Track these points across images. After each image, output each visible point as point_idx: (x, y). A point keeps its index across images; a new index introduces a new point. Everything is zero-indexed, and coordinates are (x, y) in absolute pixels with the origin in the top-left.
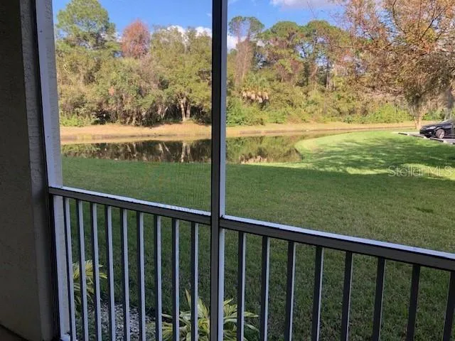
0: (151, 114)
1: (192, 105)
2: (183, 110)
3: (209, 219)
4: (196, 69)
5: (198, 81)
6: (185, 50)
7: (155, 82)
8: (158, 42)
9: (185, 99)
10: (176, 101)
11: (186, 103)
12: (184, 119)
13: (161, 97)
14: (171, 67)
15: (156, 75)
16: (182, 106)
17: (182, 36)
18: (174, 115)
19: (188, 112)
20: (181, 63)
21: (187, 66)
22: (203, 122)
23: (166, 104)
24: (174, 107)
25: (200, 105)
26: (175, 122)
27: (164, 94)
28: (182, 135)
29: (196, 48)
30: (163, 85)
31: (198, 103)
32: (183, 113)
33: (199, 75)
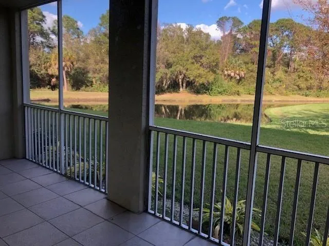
0: (159, 86)
1: (188, 80)
2: (181, 83)
4: (192, 54)
5: (193, 63)
6: (185, 41)
7: (163, 63)
8: (166, 35)
9: (183, 75)
10: (177, 77)
11: (183, 78)
12: (181, 89)
13: (167, 74)
14: (174, 53)
15: (164, 58)
16: (180, 80)
17: (183, 31)
18: (174, 86)
19: (184, 85)
20: (182, 50)
21: (185, 52)
22: (194, 92)
23: (170, 78)
24: (175, 81)
25: (194, 79)
26: (174, 91)
27: (168, 71)
28: (179, 101)
29: (193, 39)
30: (169, 65)
31: (192, 79)
32: (181, 85)
33: (194, 59)
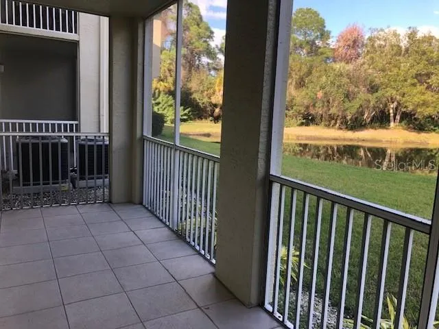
0: (356, 118)
1: (403, 110)
2: (392, 115)
3: (429, 227)
4: (413, 71)
5: (414, 85)
6: (403, 52)
7: (365, 86)
8: (373, 45)
9: (395, 103)
10: (386, 105)
11: (397, 108)
12: (392, 124)
13: (369, 101)
14: (383, 70)
15: (366, 79)
16: (391, 111)
17: (401, 37)
18: (382, 119)
19: (398, 117)
20: (395, 66)
21: (402, 68)
22: (415, 129)
23: (374, 108)
24: (382, 112)
25: (413, 110)
26: (381, 127)
27: (372, 98)
28: (387, 141)
29: (416, 49)
30: (373, 89)
31: (410, 108)
32: (392, 118)
33: (416, 78)
